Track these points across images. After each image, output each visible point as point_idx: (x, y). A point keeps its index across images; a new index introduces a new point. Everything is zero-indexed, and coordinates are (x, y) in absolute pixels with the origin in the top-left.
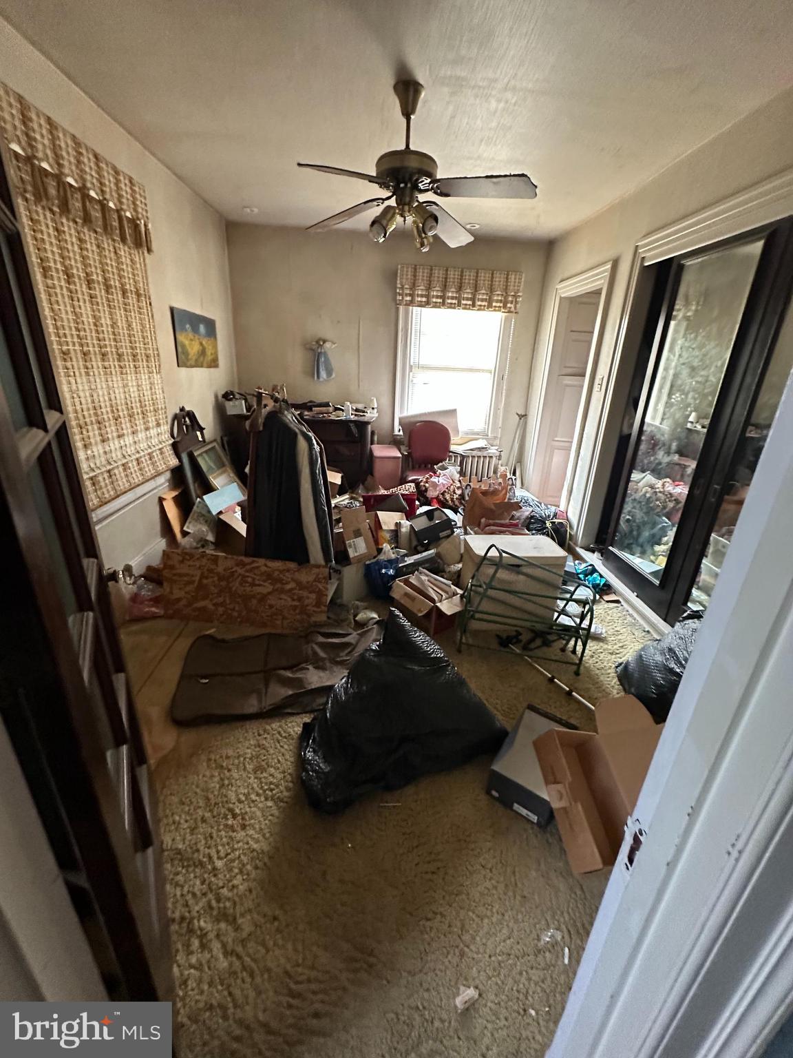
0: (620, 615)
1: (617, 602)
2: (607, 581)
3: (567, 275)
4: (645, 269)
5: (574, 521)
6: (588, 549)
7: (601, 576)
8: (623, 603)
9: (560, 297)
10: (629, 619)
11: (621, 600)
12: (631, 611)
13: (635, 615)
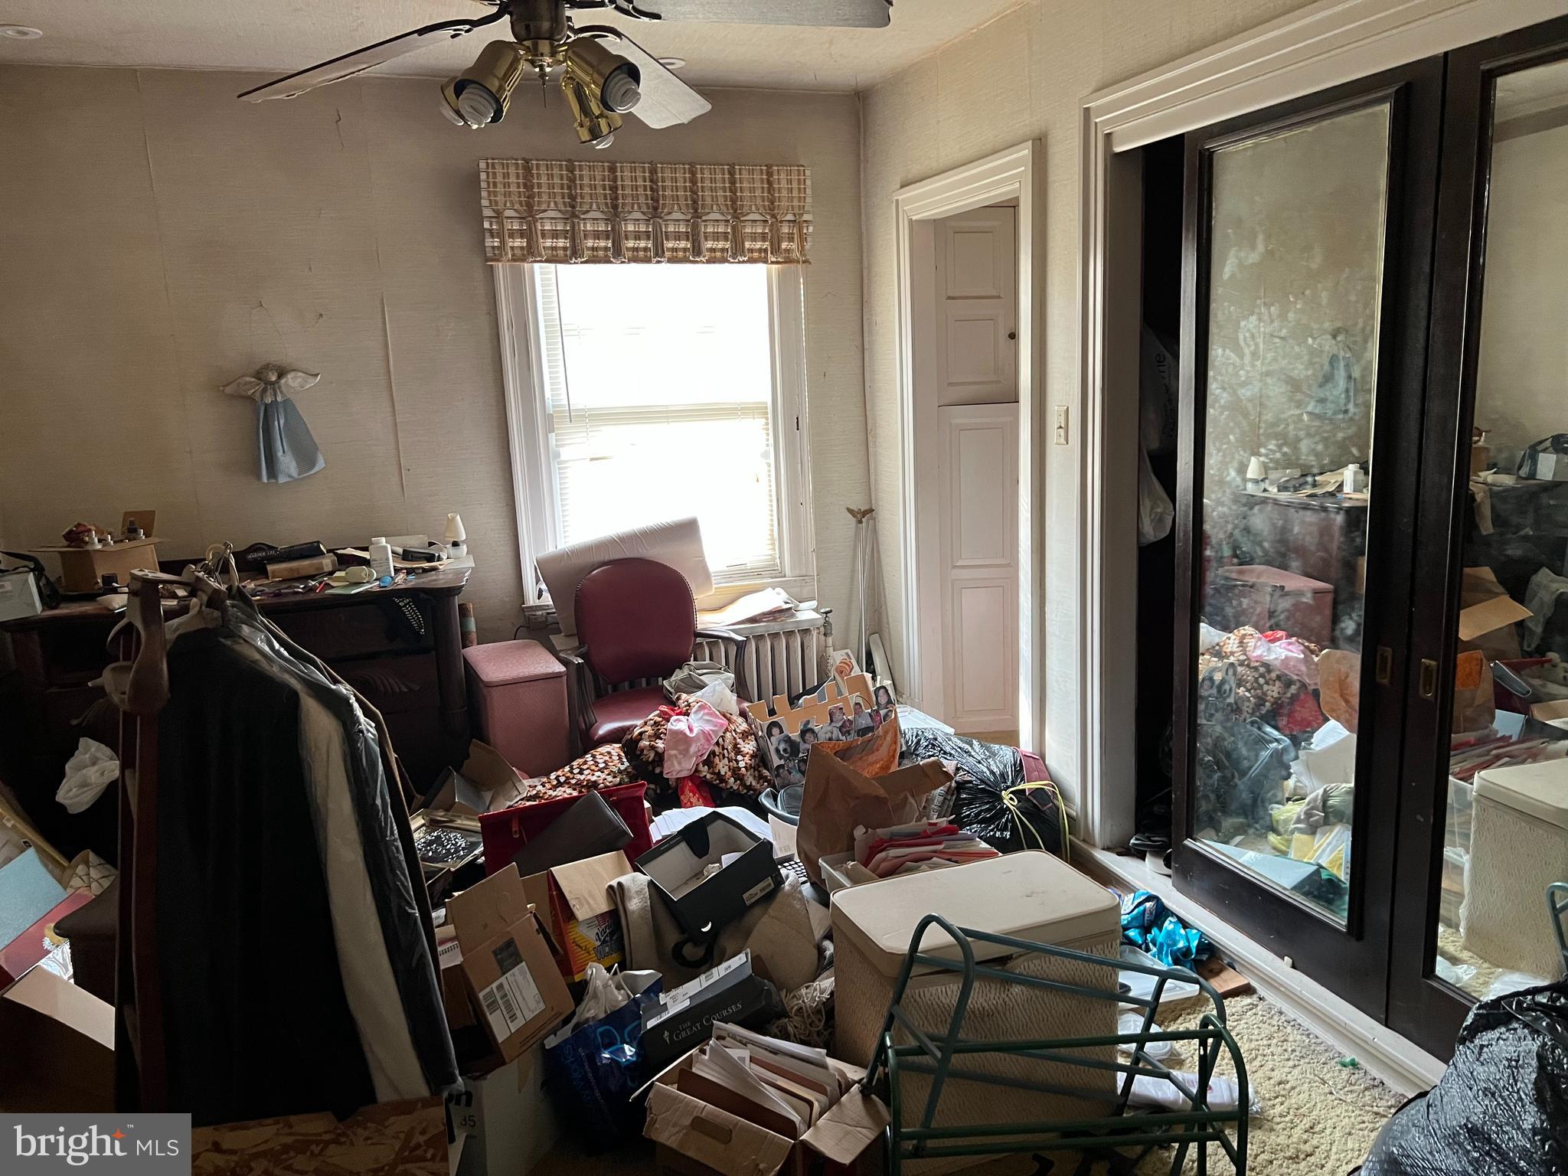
0: (1266, 1030)
1: (1247, 990)
2: (1202, 935)
3: (915, 170)
4: (1119, 162)
5: (1071, 780)
6: (1124, 851)
7: (1185, 925)
8: (1261, 990)
9: (911, 221)
10: (1295, 1036)
11: (1254, 984)
12: (1291, 1012)
13: (1306, 1022)
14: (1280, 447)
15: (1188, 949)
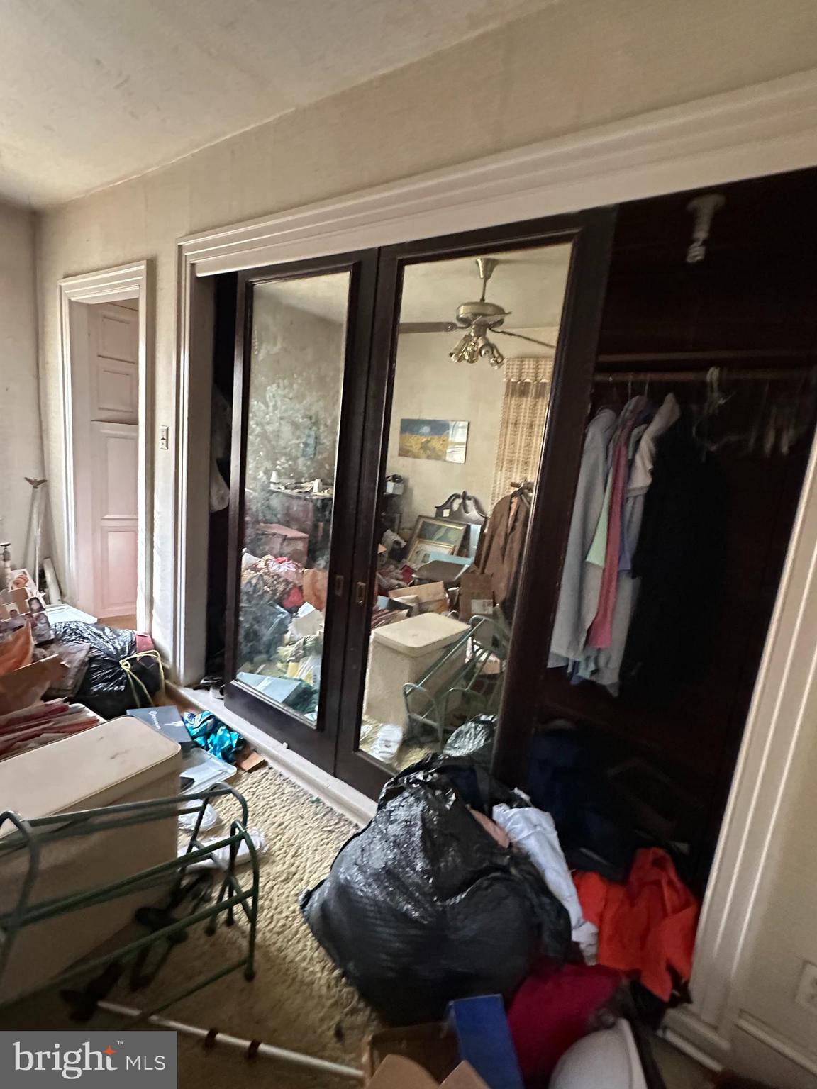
0: (273, 788)
1: (263, 764)
2: (240, 735)
6: (197, 687)
8: (271, 763)
9: (70, 301)
11: (267, 759)
12: (286, 774)
13: (293, 778)
14: (287, 461)
15: (231, 746)
